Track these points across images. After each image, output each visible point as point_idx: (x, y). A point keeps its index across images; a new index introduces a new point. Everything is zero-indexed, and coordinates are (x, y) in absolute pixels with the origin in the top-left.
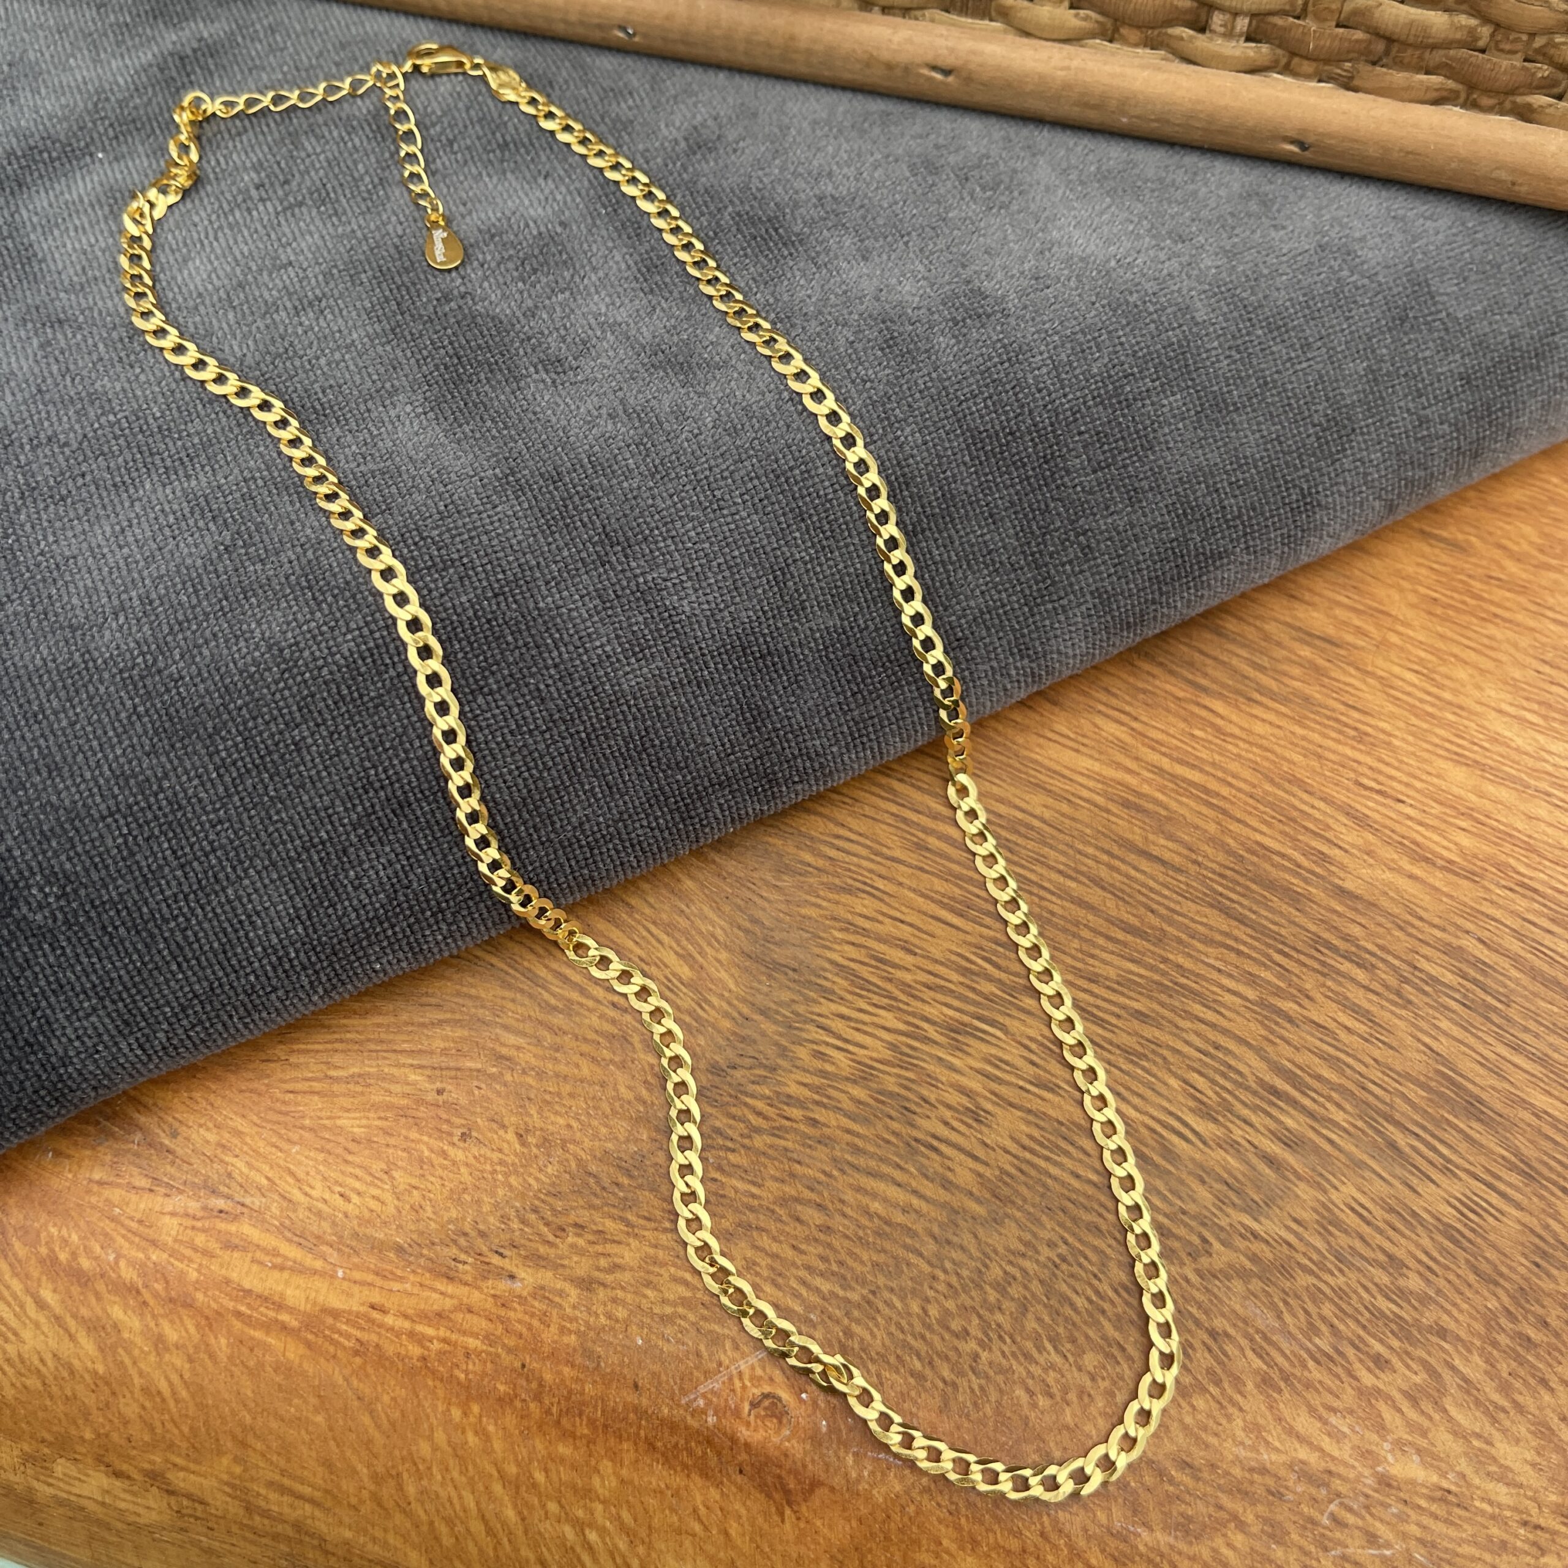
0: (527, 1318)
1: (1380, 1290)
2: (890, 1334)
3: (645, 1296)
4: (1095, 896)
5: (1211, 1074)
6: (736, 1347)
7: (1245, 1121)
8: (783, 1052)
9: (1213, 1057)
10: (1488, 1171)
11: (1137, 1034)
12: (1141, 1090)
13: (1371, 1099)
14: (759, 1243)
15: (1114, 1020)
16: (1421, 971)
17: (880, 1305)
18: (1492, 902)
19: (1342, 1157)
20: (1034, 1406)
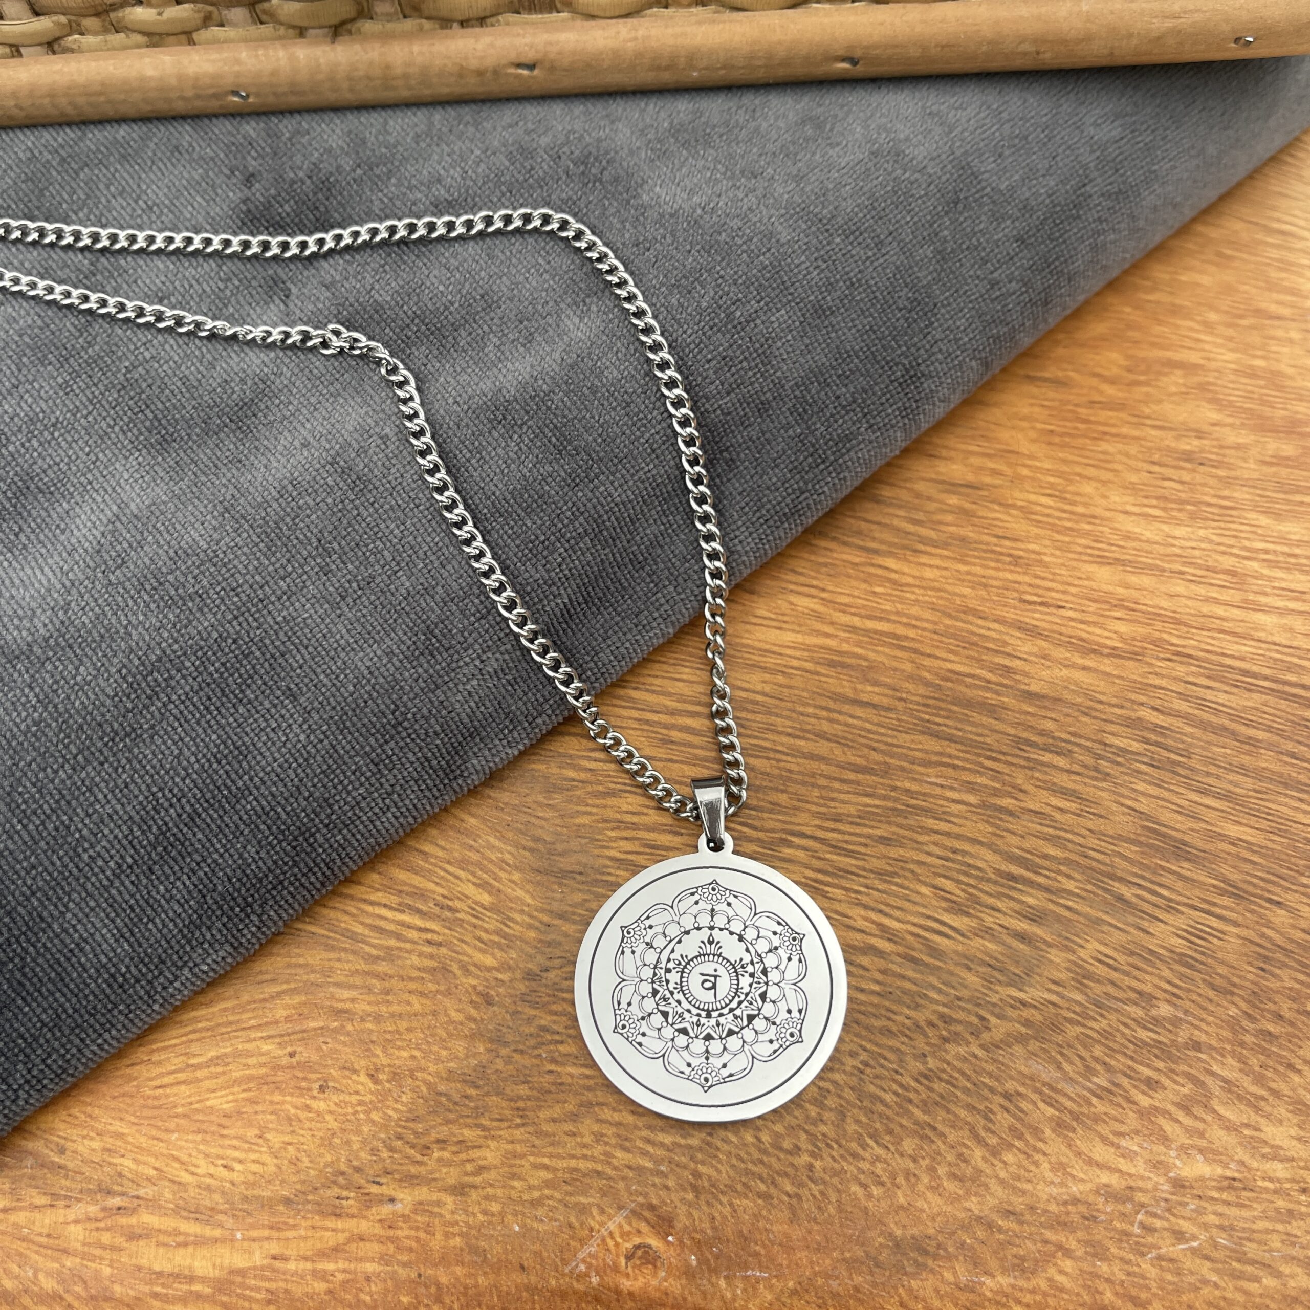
0: (413, 1233)
1: (1138, 1023)
2: (733, 1166)
3: (513, 1188)
4: (822, 748)
5: (955, 875)
6: (602, 1212)
7: (993, 909)
9: (953, 861)
10: (1205, 901)
11: (885, 857)
12: (899, 903)
13: (1094, 864)
15: (862, 850)
16: (1111, 746)
17: (719, 1144)
18: (1156, 674)
19: (1081, 919)
20: (870, 1196)
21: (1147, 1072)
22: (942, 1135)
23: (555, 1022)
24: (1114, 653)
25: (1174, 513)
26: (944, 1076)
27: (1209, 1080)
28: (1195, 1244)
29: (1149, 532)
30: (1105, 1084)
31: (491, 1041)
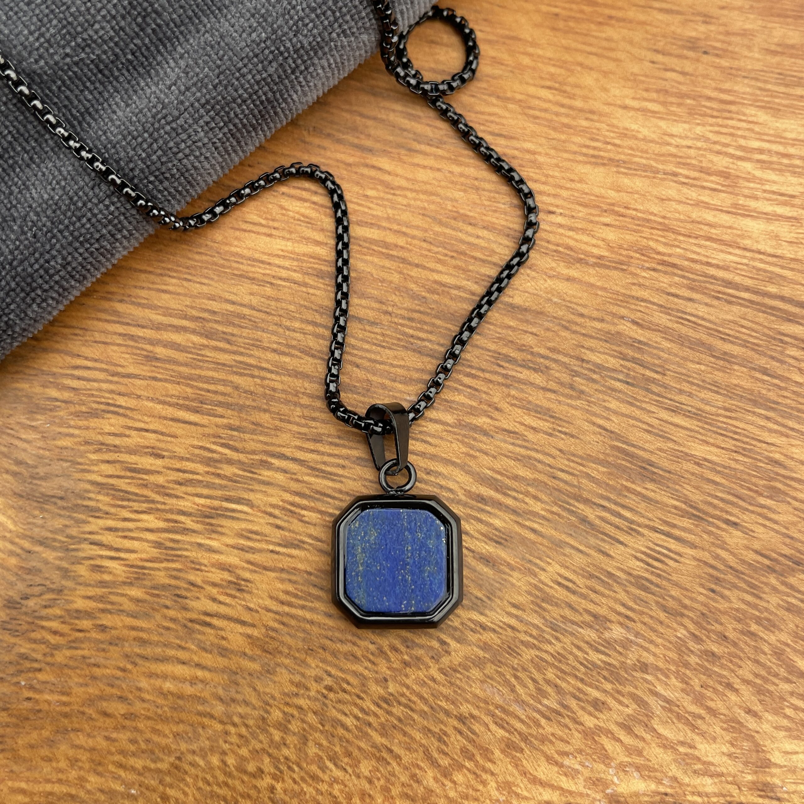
1: (591, 646)
2: (199, 789)
8: (65, 573)
10: (665, 522)
14: (77, 742)
15: (340, 471)
16: (588, 362)
17: (187, 767)
18: (640, 285)
19: (545, 542)
21: (595, 694)
22: (398, 757)
23: (33, 650)
24: (600, 263)
25: (674, 109)
26: (403, 700)
27: (652, 701)
29: (646, 129)
30: (555, 706)
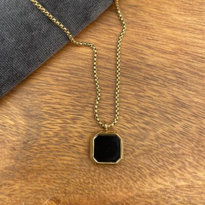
1: (171, 149)
2: (74, 187)
3: (22, 194)
6: (43, 199)
8: (38, 135)
9: (128, 110)
10: (188, 118)
14: (43, 177)
15: (106, 107)
16: (168, 78)
17: (71, 182)
18: (180, 59)
19: (158, 124)
20: (106, 193)
21: (171, 161)
22: (123, 178)
23: (31, 154)
24: (170, 53)
25: (187, 13)
26: (124, 164)
28: (180, 201)
29: (181, 19)
30: (162, 164)
31: (15, 159)
